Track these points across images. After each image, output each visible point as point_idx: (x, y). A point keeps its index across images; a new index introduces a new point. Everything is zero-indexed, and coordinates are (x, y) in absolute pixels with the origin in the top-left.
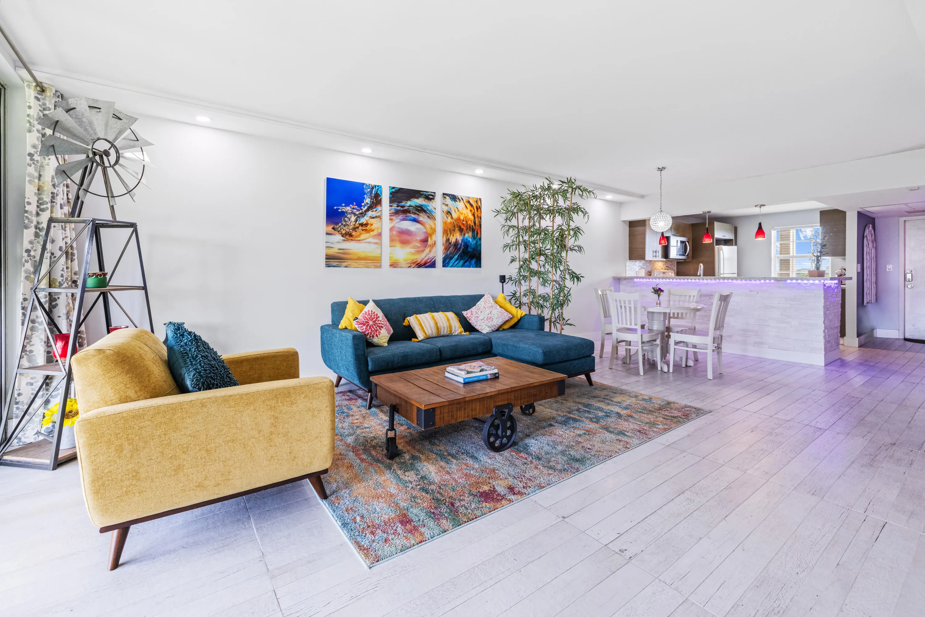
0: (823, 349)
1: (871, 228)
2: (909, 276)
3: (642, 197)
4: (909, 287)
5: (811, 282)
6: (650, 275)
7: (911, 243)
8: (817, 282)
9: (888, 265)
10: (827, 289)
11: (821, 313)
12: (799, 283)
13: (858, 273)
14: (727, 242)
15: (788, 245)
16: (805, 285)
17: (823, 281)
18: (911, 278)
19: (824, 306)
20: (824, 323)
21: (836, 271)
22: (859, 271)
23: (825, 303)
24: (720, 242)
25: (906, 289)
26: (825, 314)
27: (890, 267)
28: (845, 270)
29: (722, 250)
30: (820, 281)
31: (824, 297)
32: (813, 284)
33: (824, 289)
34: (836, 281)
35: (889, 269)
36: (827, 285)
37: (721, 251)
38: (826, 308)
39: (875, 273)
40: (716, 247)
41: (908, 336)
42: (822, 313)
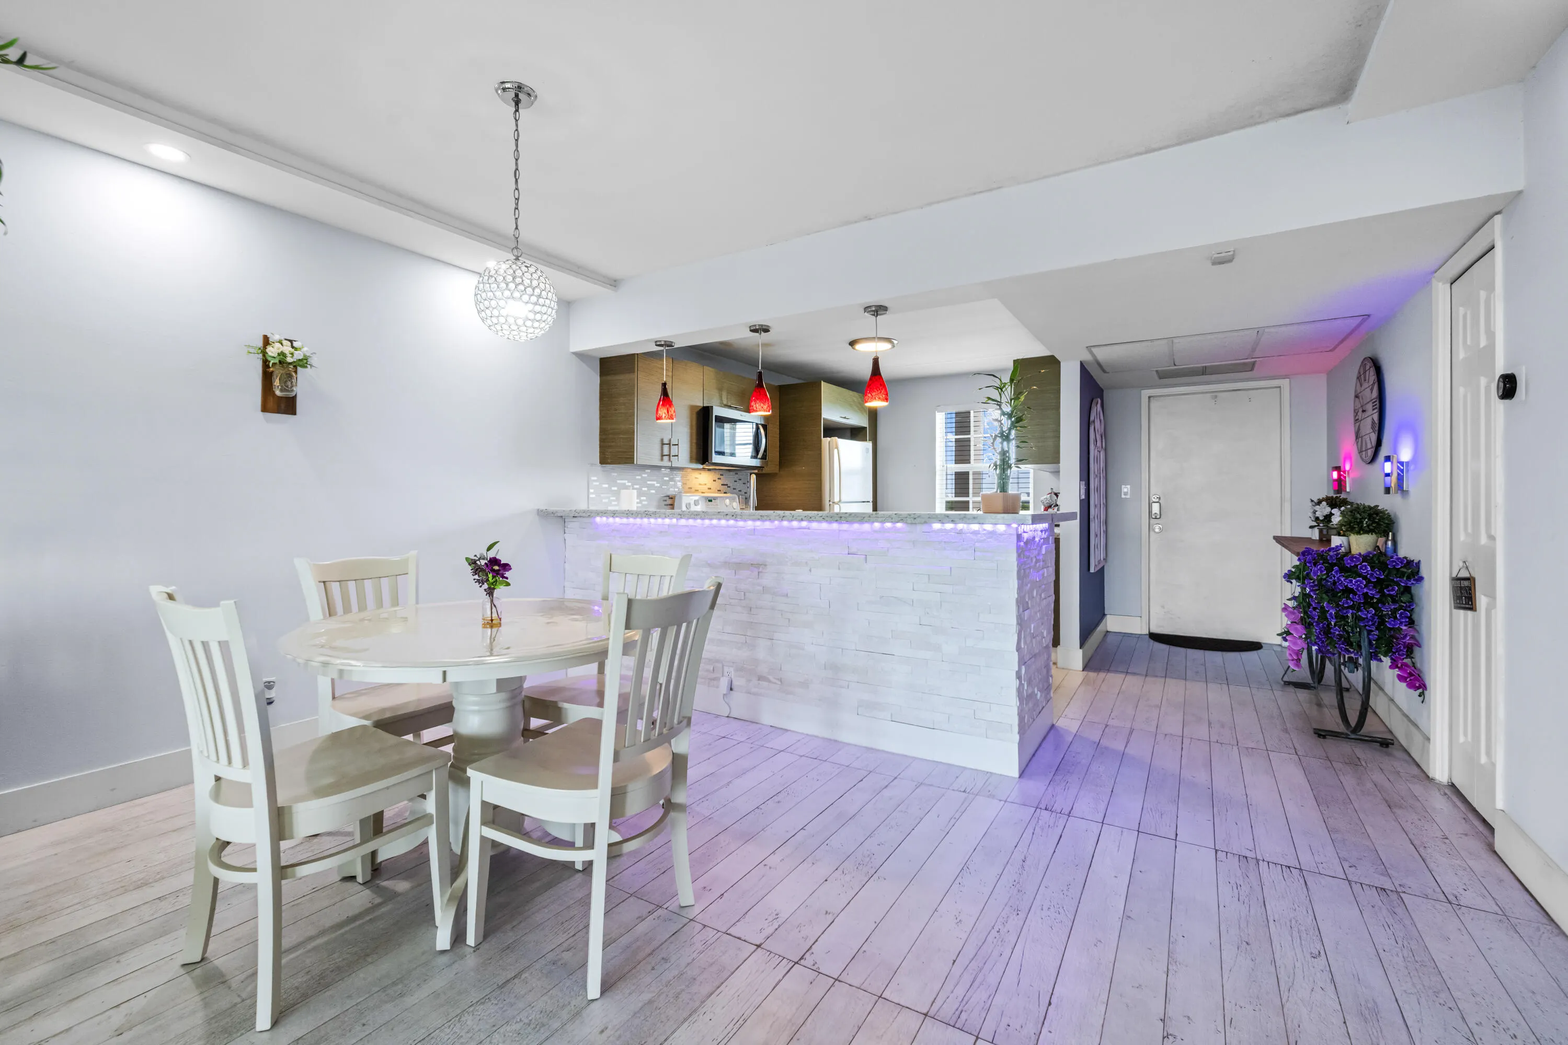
0: (1016, 729)
1: (1099, 405)
2: (1156, 508)
3: (614, 283)
4: (1157, 530)
5: (989, 527)
6: (672, 506)
7: (1159, 443)
8: (1001, 528)
9: (1123, 486)
10: (1024, 547)
11: (1011, 618)
12: (960, 532)
13: (1081, 501)
14: (855, 433)
15: (966, 443)
16: (974, 537)
17: (1015, 526)
18: (1158, 513)
19: (1017, 600)
20: (1019, 649)
21: (1042, 498)
22: (1083, 497)
23: (1020, 589)
24: (834, 430)
25: (1152, 533)
26: (1020, 619)
27: (1126, 489)
28: (1057, 495)
29: (837, 448)
30: (1009, 525)
31: (1019, 572)
32: (992, 534)
33: (1018, 547)
34: (1045, 526)
35: (1126, 494)
36: (1025, 536)
37: (836, 451)
38: (1022, 604)
39: (1105, 502)
40: (826, 441)
41: (1155, 629)
42: (1014, 621)
